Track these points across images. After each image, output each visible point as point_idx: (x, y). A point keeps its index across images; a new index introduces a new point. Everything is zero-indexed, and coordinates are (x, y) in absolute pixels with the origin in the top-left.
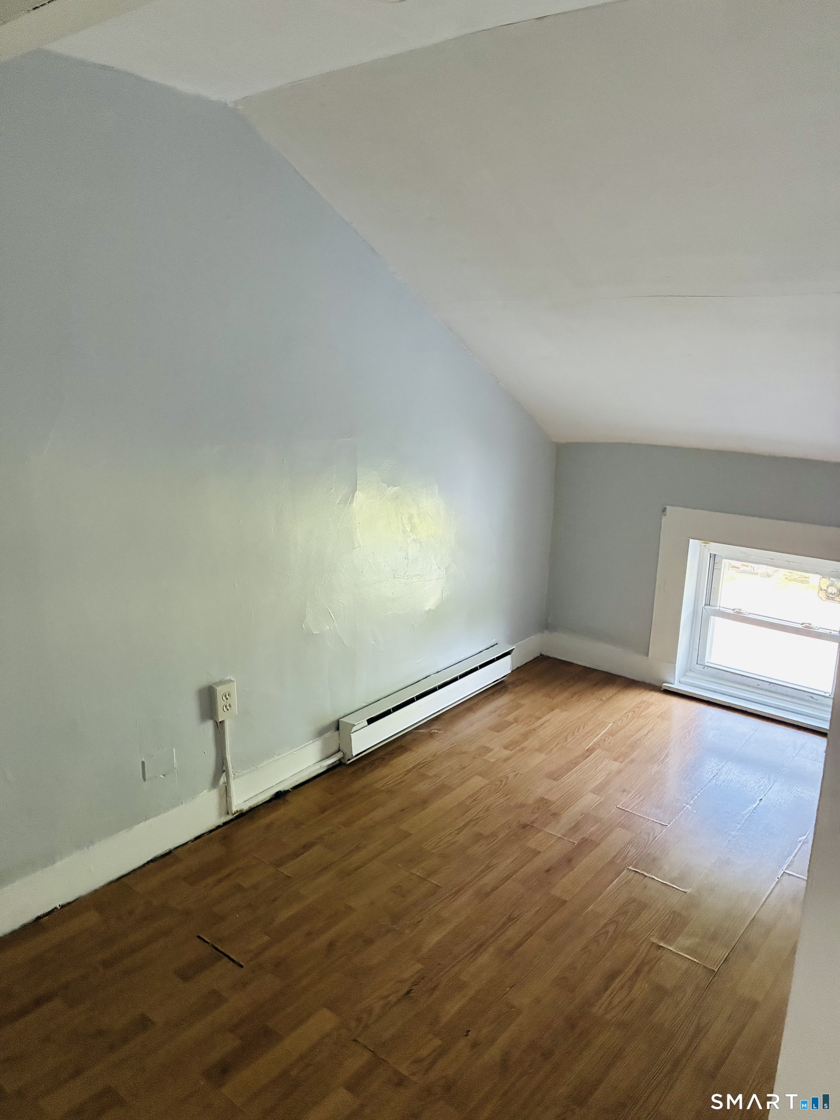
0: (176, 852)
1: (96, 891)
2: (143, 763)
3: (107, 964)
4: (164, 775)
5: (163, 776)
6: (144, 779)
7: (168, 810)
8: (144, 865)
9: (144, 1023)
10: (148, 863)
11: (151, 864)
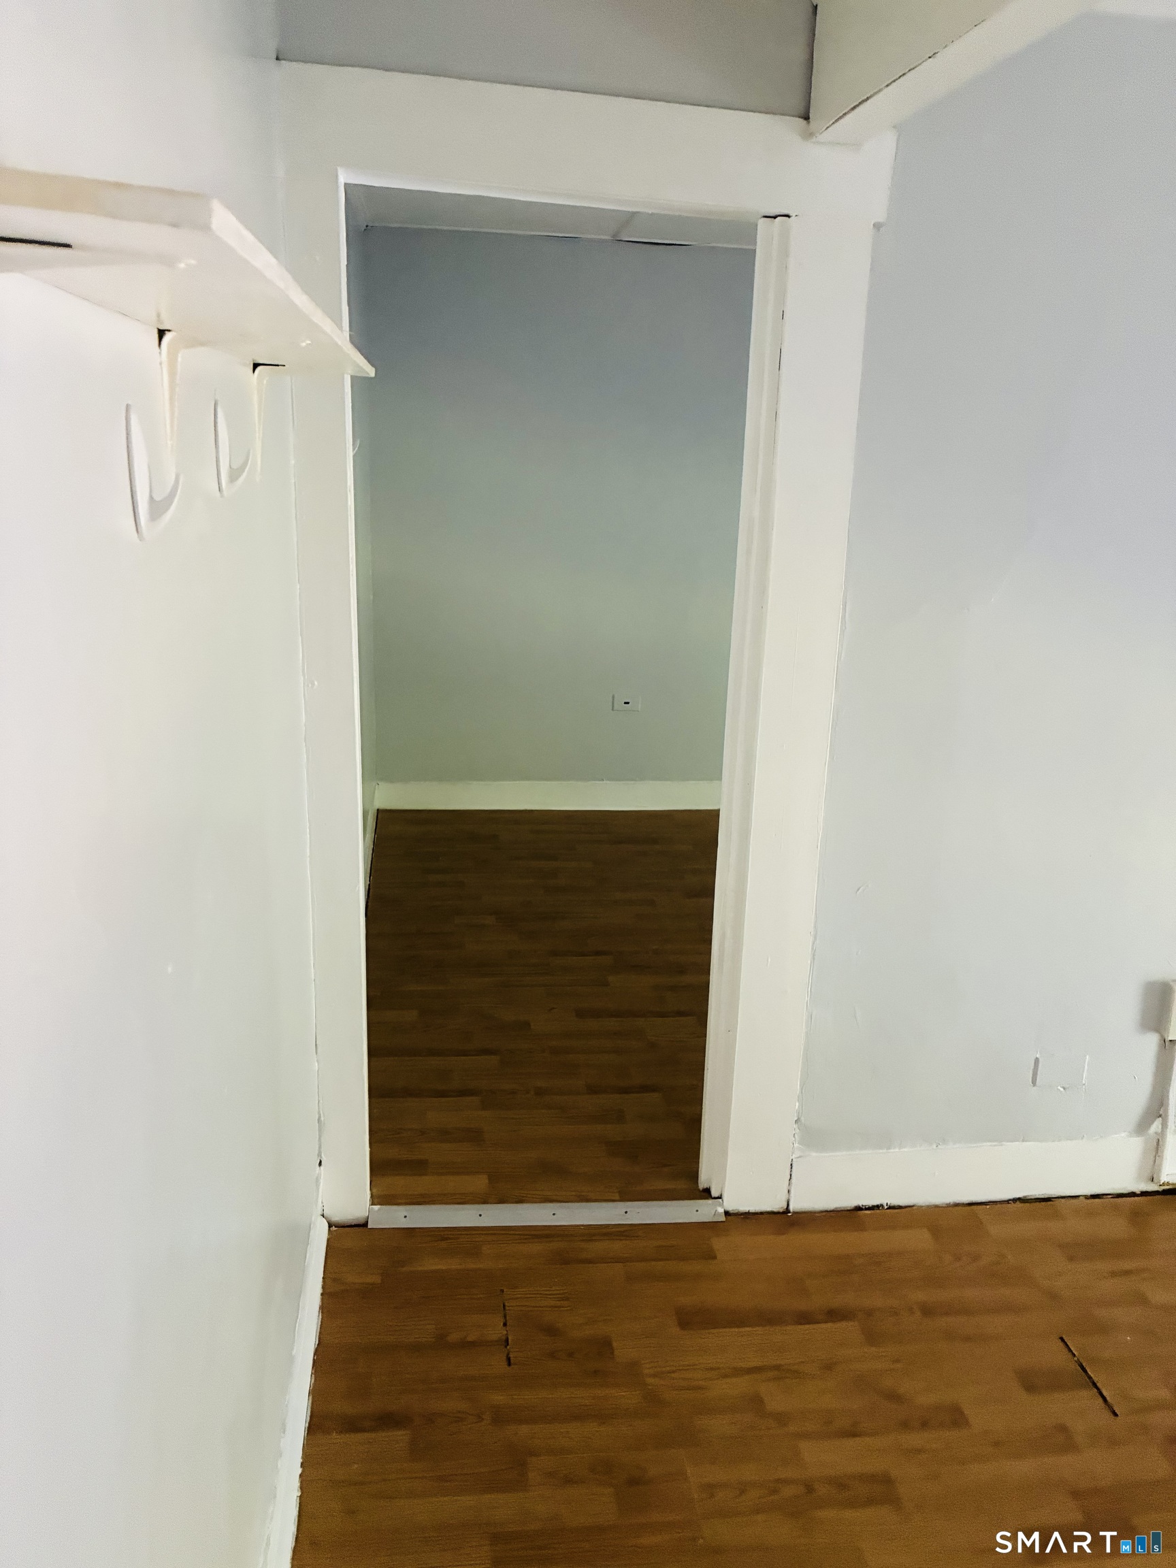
0: (1058, 1202)
1: (937, 1206)
2: (1037, 1060)
3: (928, 1311)
4: (1064, 1089)
5: (1062, 1089)
6: (1034, 1082)
7: (1059, 1140)
8: (1008, 1201)
9: (956, 1417)
10: (1015, 1200)
11: (1018, 1204)
